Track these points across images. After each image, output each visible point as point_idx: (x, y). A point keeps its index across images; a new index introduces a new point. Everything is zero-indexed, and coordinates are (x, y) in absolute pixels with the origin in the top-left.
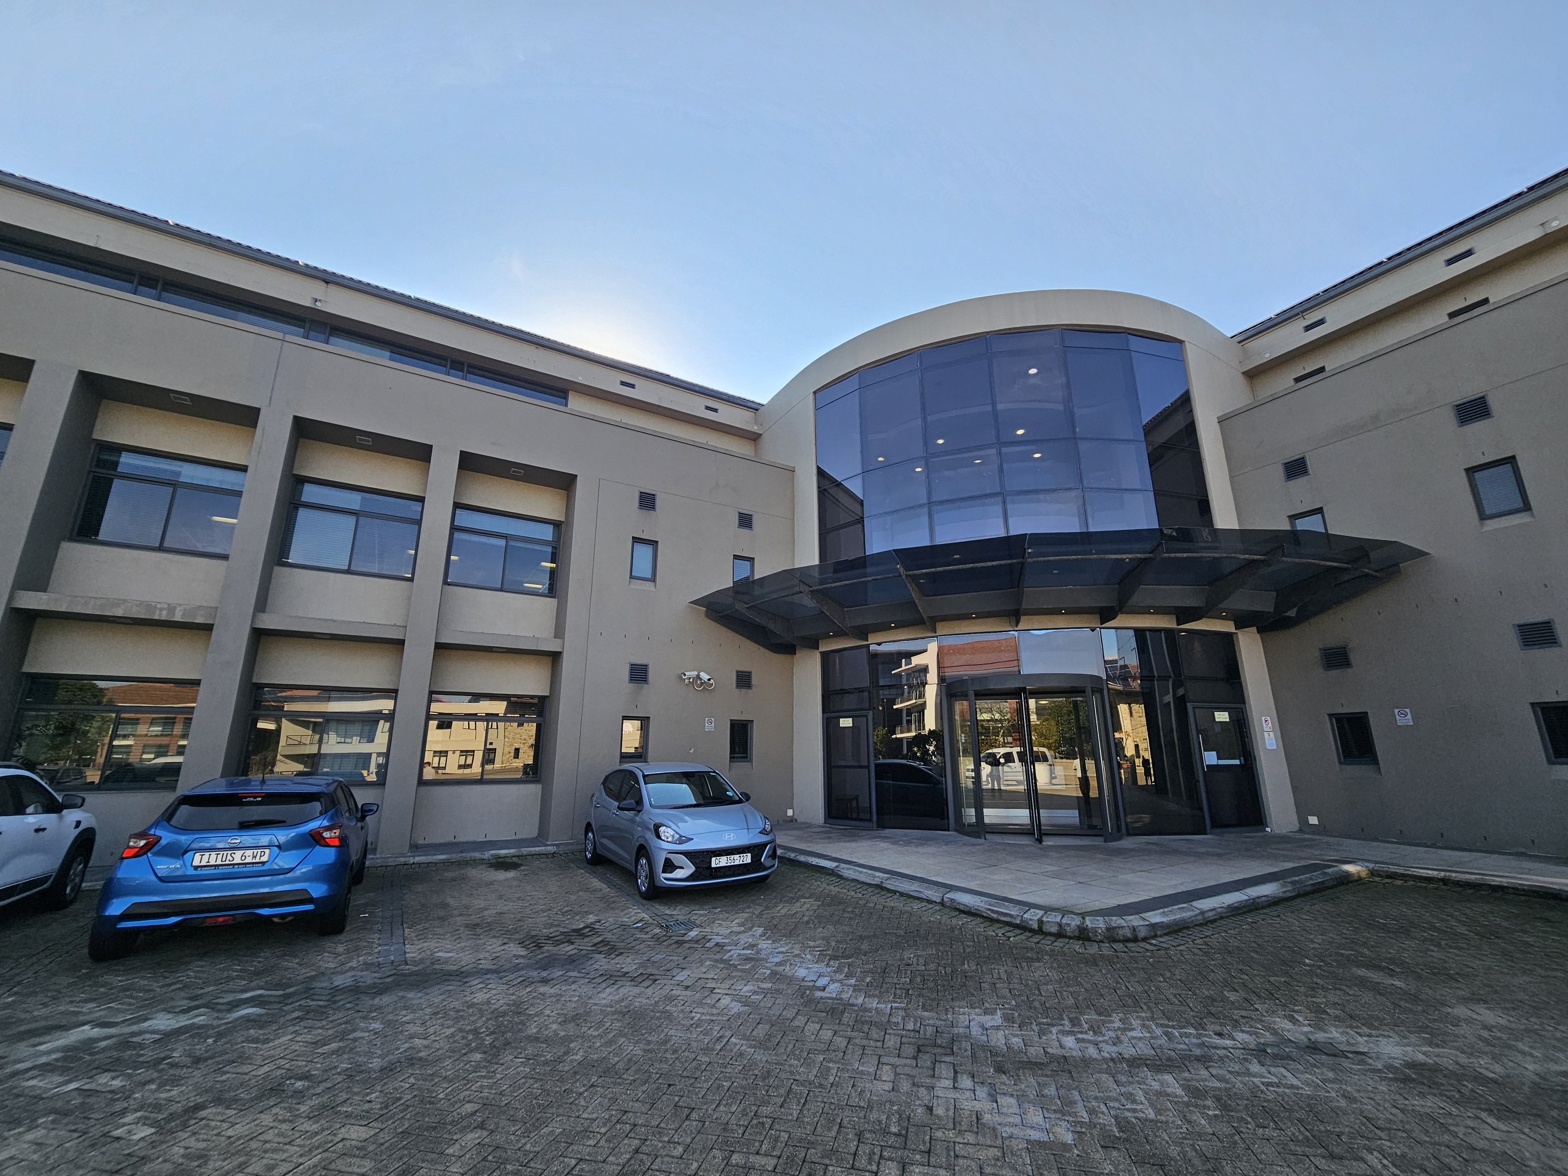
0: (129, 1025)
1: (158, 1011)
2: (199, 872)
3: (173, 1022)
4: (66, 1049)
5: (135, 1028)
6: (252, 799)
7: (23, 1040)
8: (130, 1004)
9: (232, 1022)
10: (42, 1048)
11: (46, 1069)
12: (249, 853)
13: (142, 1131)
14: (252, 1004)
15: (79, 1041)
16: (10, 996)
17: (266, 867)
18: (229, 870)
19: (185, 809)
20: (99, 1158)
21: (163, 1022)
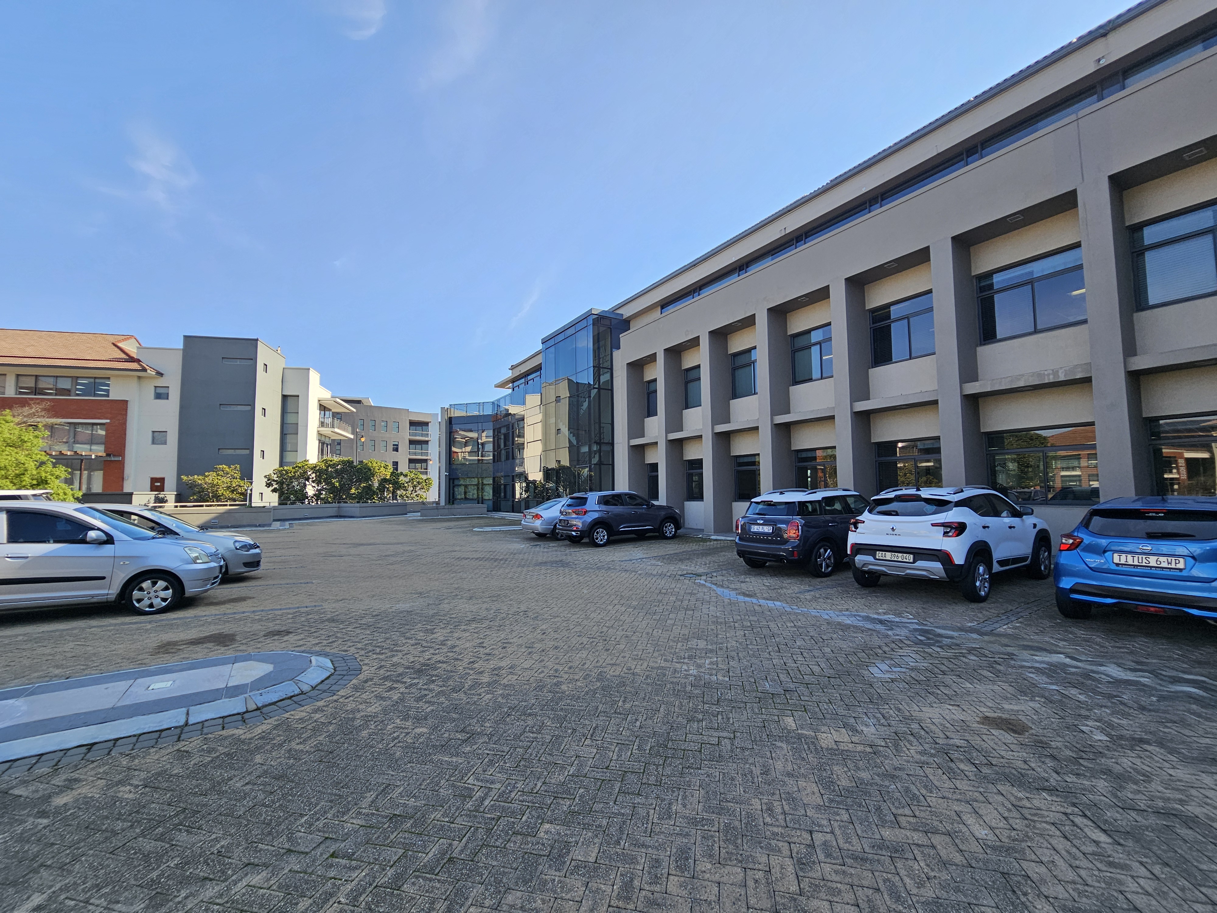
0: (1091, 665)
1: (1111, 663)
2: (1120, 568)
3: (1123, 674)
4: (1050, 664)
5: (1094, 668)
6: (1154, 514)
7: (1026, 650)
8: (1089, 651)
9: (1172, 692)
10: (1036, 658)
11: (1038, 671)
12: (1162, 559)
13: (1101, 736)
14: (1195, 685)
15: (1058, 663)
16: (1017, 623)
17: (1184, 573)
18: (1148, 571)
19: (1096, 519)
20: (1072, 737)
21: (1114, 671)
